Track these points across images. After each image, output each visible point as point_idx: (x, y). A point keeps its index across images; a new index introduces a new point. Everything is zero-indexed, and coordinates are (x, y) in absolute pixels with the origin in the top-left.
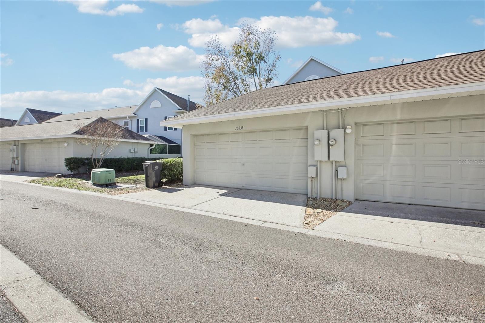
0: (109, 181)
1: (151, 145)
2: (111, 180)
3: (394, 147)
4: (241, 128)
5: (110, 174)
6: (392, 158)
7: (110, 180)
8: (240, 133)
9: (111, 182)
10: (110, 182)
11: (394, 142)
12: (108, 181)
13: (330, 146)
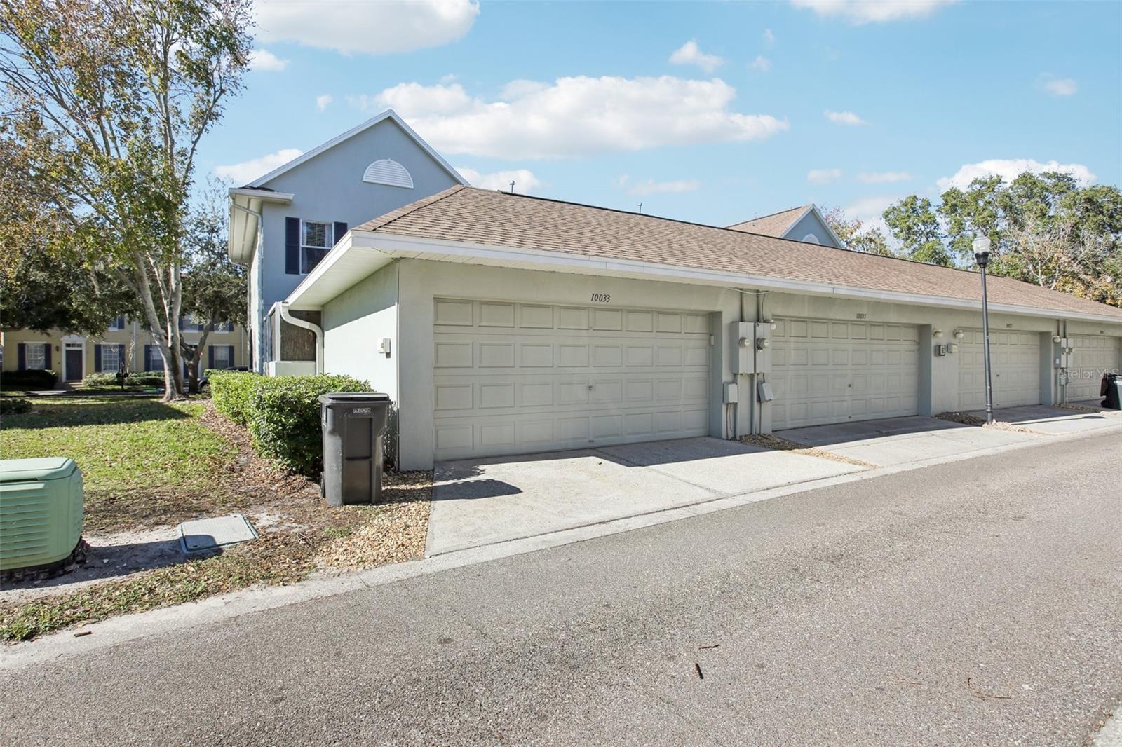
3: (793, 352)
4: (604, 299)
6: (791, 368)
11: (793, 345)
13: (757, 349)
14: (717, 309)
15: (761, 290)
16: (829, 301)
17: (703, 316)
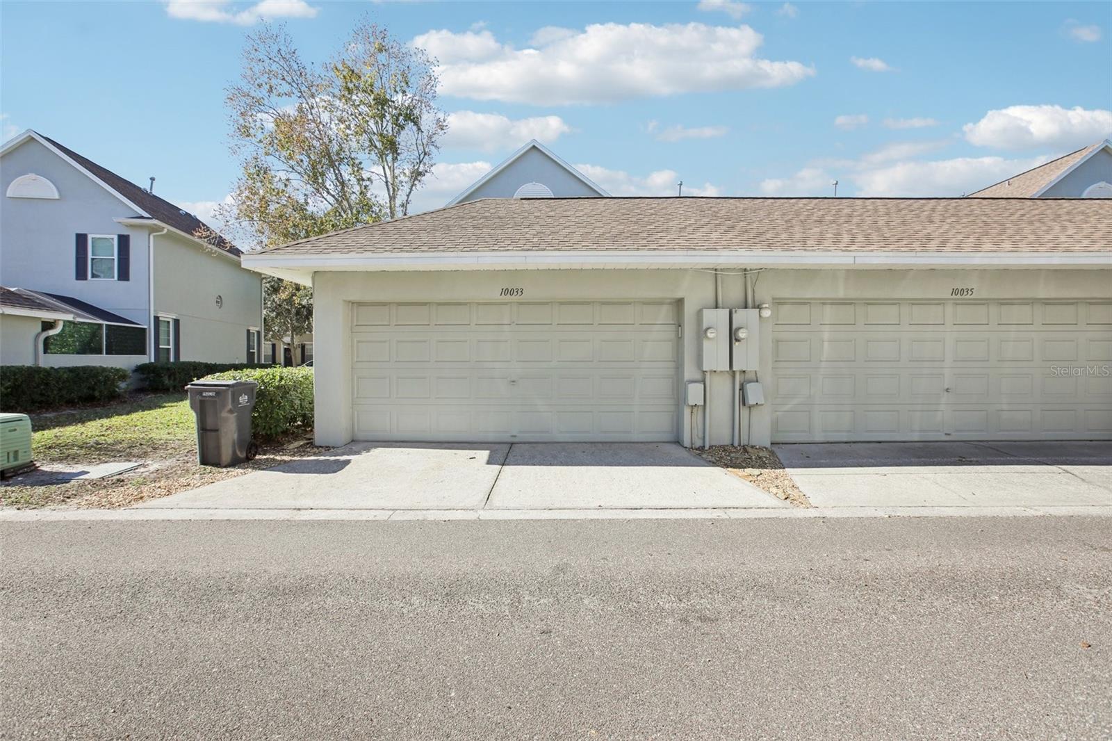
0: (11, 458)
1: (48, 325)
2: (20, 454)
3: (826, 344)
4: (515, 293)
5: (15, 430)
6: (823, 364)
7: (16, 452)
8: (506, 304)
9: (20, 462)
10: (13, 463)
11: (826, 336)
12: (6, 462)
13: (734, 341)
14: (679, 295)
15: (748, 268)
16: (891, 274)
17: (670, 304)
